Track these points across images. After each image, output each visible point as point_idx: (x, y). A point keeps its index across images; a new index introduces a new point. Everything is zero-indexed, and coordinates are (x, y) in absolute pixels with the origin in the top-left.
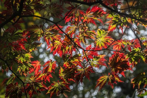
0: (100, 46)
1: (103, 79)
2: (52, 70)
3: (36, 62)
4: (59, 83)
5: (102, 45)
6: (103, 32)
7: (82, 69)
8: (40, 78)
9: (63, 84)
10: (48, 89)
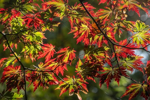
0: (138, 43)
1: (135, 88)
2: (69, 60)
3: (50, 46)
4: (75, 79)
5: (140, 43)
6: (143, 26)
7: (111, 68)
8: (52, 67)
9: (79, 81)
10: (59, 84)
